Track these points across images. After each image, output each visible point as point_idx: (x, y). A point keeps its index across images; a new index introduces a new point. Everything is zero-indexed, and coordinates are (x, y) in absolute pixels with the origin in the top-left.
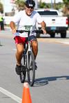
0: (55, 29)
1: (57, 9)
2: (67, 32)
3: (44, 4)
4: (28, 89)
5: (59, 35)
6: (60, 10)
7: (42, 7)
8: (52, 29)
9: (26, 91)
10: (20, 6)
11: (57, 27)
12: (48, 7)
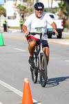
2: (63, 33)
6: (56, 14)
10: (21, 10)
12: (45, 11)
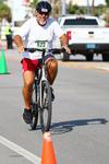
0: (94, 47)
1: (97, 15)
3: (76, 7)
4: (51, 143)
5: (100, 57)
7: (72, 13)
8: (89, 47)
9: (47, 145)
11: (96, 45)
12: (82, 12)
